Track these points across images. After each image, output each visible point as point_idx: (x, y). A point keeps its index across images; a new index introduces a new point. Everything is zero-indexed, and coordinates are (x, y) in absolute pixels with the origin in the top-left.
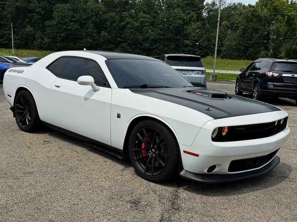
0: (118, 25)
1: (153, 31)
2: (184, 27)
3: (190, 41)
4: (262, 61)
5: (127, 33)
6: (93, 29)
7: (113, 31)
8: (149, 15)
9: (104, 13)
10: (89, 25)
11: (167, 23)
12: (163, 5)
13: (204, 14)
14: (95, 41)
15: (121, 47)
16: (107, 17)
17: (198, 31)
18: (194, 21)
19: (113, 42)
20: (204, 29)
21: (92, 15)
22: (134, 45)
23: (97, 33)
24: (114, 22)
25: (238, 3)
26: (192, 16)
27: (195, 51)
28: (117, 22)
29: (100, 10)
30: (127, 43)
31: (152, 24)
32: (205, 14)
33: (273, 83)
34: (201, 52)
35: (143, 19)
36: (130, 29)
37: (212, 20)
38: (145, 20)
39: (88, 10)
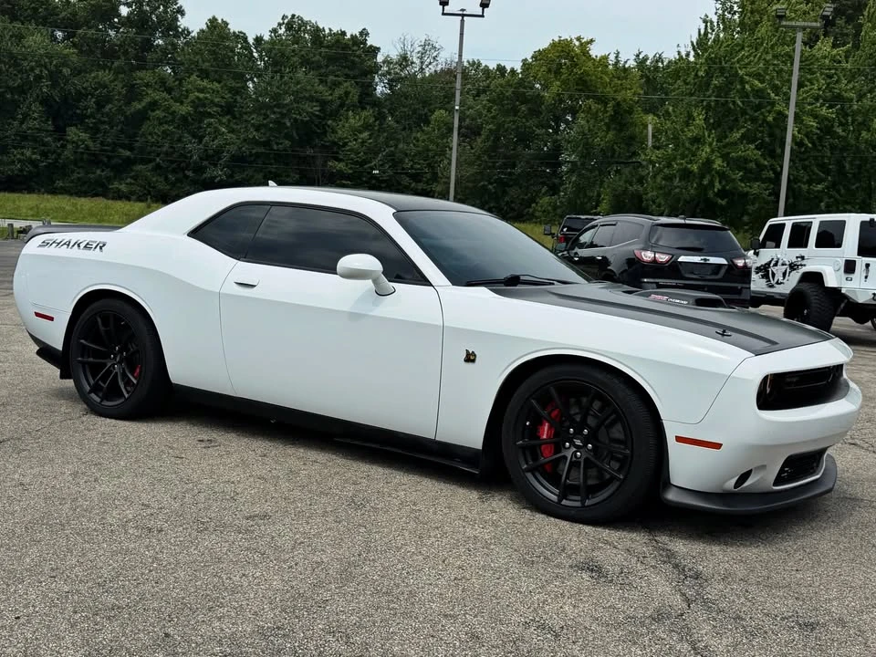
0: (120, 110)
2: (326, 124)
3: (345, 163)
4: (617, 221)
5: (151, 134)
6: (44, 120)
7: (107, 127)
8: (219, 82)
9: (77, 72)
10: (29, 108)
11: (276, 109)
12: (261, 56)
13: (379, 89)
14: (47, 158)
15: (131, 178)
16: (84, 85)
17: (365, 135)
18: (353, 107)
19: (105, 160)
20: (381, 130)
21: (39, 78)
22: (175, 170)
23: (54, 131)
24: (109, 100)
25: (471, 61)
26: (347, 94)
28: (119, 100)
29: (65, 64)
30: (153, 164)
31: (228, 109)
32: (381, 89)
33: (657, 280)
35: (201, 95)
36: (161, 124)
37: (404, 107)
38: (206, 98)
39: (27, 59)
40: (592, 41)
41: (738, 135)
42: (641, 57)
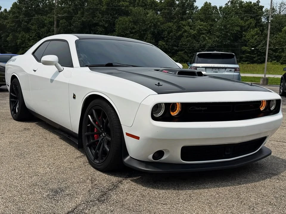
0: (175, 35)
1: (210, 39)
2: (242, 34)
3: (248, 47)
5: (184, 41)
6: (152, 39)
7: (170, 40)
8: (207, 23)
9: (162, 23)
10: (148, 36)
11: (225, 30)
12: (221, 13)
13: (263, 20)
15: (177, 56)
16: (164, 28)
17: (256, 36)
18: (253, 28)
21: (150, 26)
22: (190, 53)
24: (171, 31)
26: (251, 23)
27: (253, 57)
28: (174, 31)
29: (158, 21)
30: (184, 51)
31: (209, 32)
34: (260, 58)
35: (200, 27)
36: (187, 38)
38: (202, 28)
39: (147, 21)
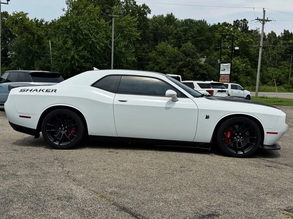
40: (27, 14)
41: (81, 48)
42: (36, 20)
